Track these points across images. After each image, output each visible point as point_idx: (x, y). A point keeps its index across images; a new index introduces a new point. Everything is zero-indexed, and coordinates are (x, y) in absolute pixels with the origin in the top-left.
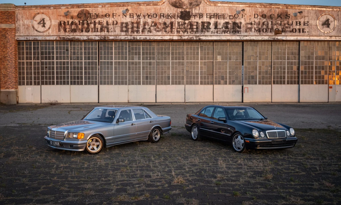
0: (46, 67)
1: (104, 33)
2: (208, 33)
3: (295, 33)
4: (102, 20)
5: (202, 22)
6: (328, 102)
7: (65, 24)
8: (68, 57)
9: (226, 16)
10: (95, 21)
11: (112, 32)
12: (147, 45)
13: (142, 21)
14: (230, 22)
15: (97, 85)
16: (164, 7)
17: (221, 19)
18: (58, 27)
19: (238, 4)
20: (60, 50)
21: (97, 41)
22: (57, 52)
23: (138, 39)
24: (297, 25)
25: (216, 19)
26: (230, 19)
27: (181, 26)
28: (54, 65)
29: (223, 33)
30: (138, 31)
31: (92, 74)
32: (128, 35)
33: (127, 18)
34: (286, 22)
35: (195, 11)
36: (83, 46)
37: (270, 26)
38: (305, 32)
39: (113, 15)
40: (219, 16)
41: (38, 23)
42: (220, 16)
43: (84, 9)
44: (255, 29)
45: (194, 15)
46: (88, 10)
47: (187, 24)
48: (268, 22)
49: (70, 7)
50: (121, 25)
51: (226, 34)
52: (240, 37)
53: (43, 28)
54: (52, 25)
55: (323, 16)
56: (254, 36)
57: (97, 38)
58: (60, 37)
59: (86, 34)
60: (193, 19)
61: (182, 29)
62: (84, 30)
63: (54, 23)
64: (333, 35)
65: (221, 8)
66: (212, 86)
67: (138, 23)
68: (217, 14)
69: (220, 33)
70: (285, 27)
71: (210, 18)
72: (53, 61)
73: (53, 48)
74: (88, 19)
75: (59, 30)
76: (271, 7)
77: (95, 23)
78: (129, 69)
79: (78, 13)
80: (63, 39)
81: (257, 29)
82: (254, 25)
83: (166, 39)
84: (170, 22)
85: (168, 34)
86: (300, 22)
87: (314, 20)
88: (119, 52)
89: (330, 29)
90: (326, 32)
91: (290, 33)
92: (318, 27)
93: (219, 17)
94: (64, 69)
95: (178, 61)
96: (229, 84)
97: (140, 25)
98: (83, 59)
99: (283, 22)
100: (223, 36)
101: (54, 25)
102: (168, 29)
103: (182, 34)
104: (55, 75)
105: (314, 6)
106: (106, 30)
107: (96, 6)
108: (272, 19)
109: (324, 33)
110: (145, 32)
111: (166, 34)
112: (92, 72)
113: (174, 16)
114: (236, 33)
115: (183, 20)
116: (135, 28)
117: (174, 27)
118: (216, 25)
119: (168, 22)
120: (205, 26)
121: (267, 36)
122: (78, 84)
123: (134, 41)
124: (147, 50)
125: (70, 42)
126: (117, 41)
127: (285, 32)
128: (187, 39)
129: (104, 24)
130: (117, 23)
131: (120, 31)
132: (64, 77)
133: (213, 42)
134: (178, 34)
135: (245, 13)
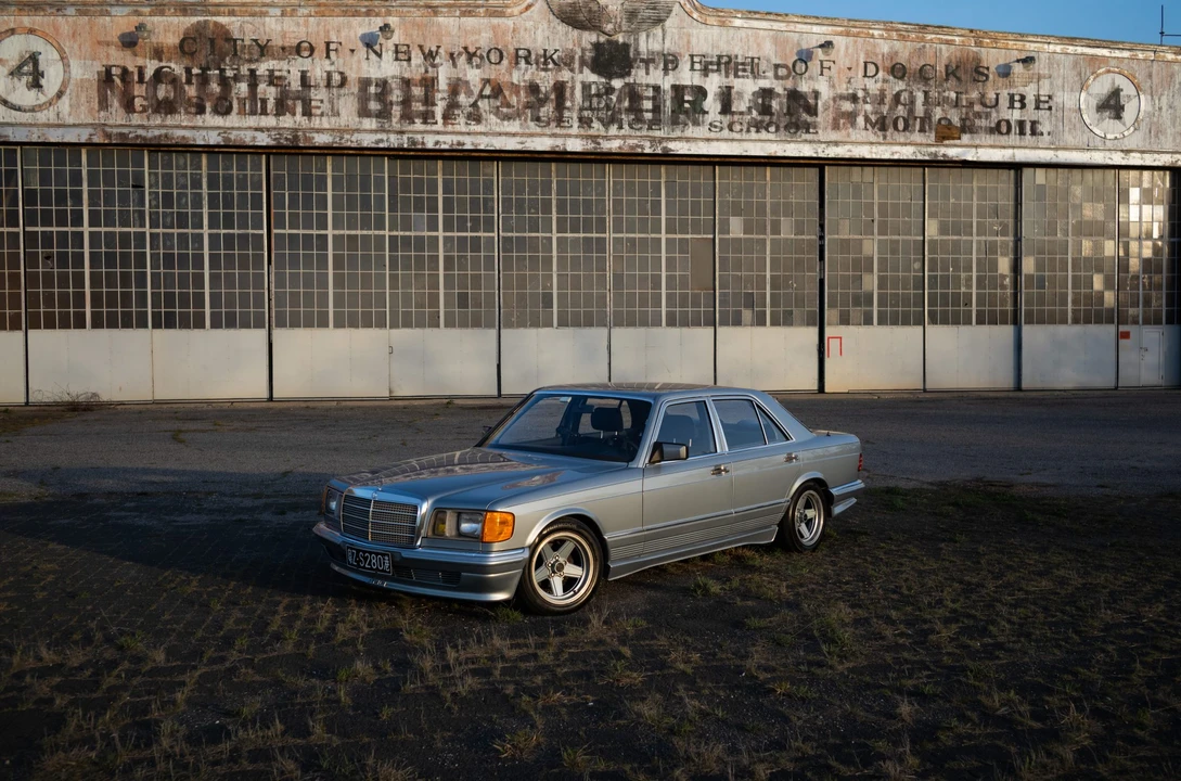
0: (48, 257)
1: (292, 122)
2: (697, 129)
3: (1006, 137)
4: (284, 65)
5: (675, 88)
6: (1116, 388)
7: (128, 80)
8: (141, 214)
9: (763, 66)
10: (253, 72)
11: (322, 115)
12: (463, 173)
13: (444, 75)
14: (776, 90)
15: (264, 327)
16: (529, 24)
17: (743, 77)
18: (99, 90)
19: (808, 21)
20: (105, 185)
21: (262, 154)
22: (93, 196)
23: (430, 145)
24: (1012, 107)
25: (727, 76)
26: (777, 77)
27: (595, 100)
28: (82, 247)
29: (753, 129)
30: (427, 117)
31: (244, 284)
32: (388, 132)
33: (382, 64)
34: (974, 95)
35: (648, 43)
36: (204, 171)
37: (920, 110)
38: (1042, 134)
39: (328, 50)
40: (737, 64)
41: (12, 74)
42: (740, 67)
43: (209, 18)
44: (867, 119)
45: (645, 57)
46: (222, 26)
47: (617, 93)
48: (911, 93)
49: (147, 10)
50: (360, 90)
51: (764, 135)
52: (815, 146)
53: (34, 92)
54: (72, 81)
55: (1099, 79)
56: (865, 146)
57: (263, 140)
58: (108, 130)
59: (219, 121)
60: (642, 72)
61: (598, 109)
62: (208, 106)
63: (80, 72)
64: (1134, 147)
65: (744, 35)
66: (710, 330)
67: (429, 84)
68: (729, 57)
69: (742, 130)
70: (971, 114)
71: (705, 71)
72: (79, 229)
73: (76, 178)
74: (223, 60)
75: (104, 104)
76: (923, 40)
77: (253, 80)
78: (394, 266)
79: (182, 37)
80: (119, 142)
81: (873, 118)
82: (865, 102)
83: (540, 148)
84: (552, 83)
85: (547, 131)
86: (1023, 98)
87: (1072, 90)
88: (351, 200)
89: (1124, 124)
90: (1112, 137)
91: (988, 136)
92: (1085, 117)
93: (736, 71)
94: (125, 262)
95: (582, 235)
96: (772, 324)
97: (438, 91)
98: (206, 222)
99: (964, 96)
100: (751, 140)
101: (82, 80)
102: (547, 110)
103: (598, 130)
104: (88, 290)
105: (1072, 40)
106: (299, 109)
107: (257, 9)
108: (926, 84)
109: (1105, 138)
110: (455, 119)
111: (539, 130)
112: (244, 278)
113: (567, 62)
114: (799, 133)
115: (605, 77)
116: (418, 101)
117: (568, 104)
118: (726, 99)
119: (546, 84)
120: (684, 101)
121: (911, 144)
122: (185, 325)
123: (412, 153)
124: (462, 190)
125: (150, 152)
126: (346, 152)
127: (971, 132)
128: (618, 151)
129: (292, 83)
130: (344, 82)
131: (355, 114)
132: (126, 297)
133: (714, 164)
134: (582, 132)
135: (832, 57)
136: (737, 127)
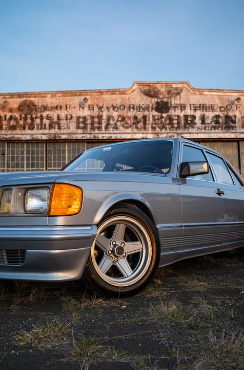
1: (54, 131)
2: (193, 129)
4: (52, 113)
5: (185, 116)
7: (1, 119)
8: (4, 163)
9: (216, 107)
10: (41, 115)
11: (64, 129)
13: (105, 114)
14: (221, 115)
16: (134, 96)
17: (209, 111)
19: (231, 91)
21: (44, 142)
23: (100, 138)
25: (203, 111)
26: (221, 111)
27: (157, 121)
29: (213, 129)
30: (99, 128)
32: (86, 134)
33: (84, 111)
35: (175, 101)
36: (25, 149)
39: (66, 108)
40: (206, 107)
45: (174, 106)
46: (32, 101)
47: (164, 118)
49: (8, 97)
50: (77, 120)
51: (217, 131)
52: (236, 134)
57: (44, 137)
59: (30, 132)
60: (173, 111)
61: (158, 124)
62: (27, 127)
65: (208, 97)
67: (100, 117)
68: (204, 105)
69: (209, 129)
71: (195, 110)
74: (32, 112)
77: (42, 118)
79: (19, 105)
83: (138, 138)
84: (142, 115)
85: (141, 132)
93: (206, 109)
97: (103, 120)
98: (25, 166)
100: (213, 133)
102: (140, 125)
103: (158, 131)
106: (57, 127)
107: (43, 95)
110: (109, 129)
111: (138, 132)
113: (147, 108)
114: (230, 130)
115: (160, 113)
116: (96, 123)
117: (148, 122)
118: (203, 119)
119: (140, 116)
120: (188, 120)
123: (94, 141)
125: (7, 143)
126: (72, 141)
129: (55, 119)
130: (71, 118)
131: (75, 128)
133: (199, 142)
134: (153, 132)
135: (240, 103)
136: (207, 128)
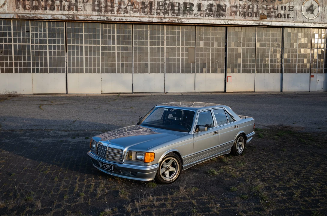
0: (2, 52)
1: (73, 12)
2: (191, 16)
3: (280, 19)
5: (184, 3)
6: (309, 91)
8: (29, 39)
11: (81, 10)
12: (122, 28)
14: (214, 4)
15: (65, 73)
18: (16, 3)
20: (18, 31)
21: (64, 22)
22: (15, 34)
23: (113, 20)
24: (282, 10)
26: (214, 1)
27: (161, 7)
28: (12, 49)
29: (207, 16)
30: (112, 11)
31: (59, 60)
32: (101, 16)
34: (271, 6)
36: (47, 27)
37: (255, 10)
38: (290, 18)
44: (240, 13)
47: (167, 5)
48: (253, 5)
50: (93, 3)
51: (210, 17)
52: (225, 21)
54: (8, 0)
55: (308, 2)
56: (238, 20)
57: (64, 18)
58: (19, 15)
59: (51, 12)
61: (162, 10)
62: (48, 8)
64: (316, 21)
66: (194, 74)
67: (113, 2)
69: (204, 16)
70: (270, 12)
72: (11, 44)
73: (10, 29)
75: (17, 7)
77: (61, 0)
78: (102, 55)
80: (22, 18)
81: (242, 13)
82: (240, 8)
83: (145, 21)
84: (149, 1)
85: (147, 16)
86: (285, 7)
87: (299, 5)
88: (90, 36)
89: (314, 15)
90: (311, 19)
91: (275, 18)
92: (303, 13)
94: (24, 54)
95: (157, 46)
96: (212, 73)
97: (115, 4)
98: (48, 42)
99: (268, 7)
100: (206, 19)
102: (147, 10)
103: (162, 15)
104: (13, 62)
106: (75, 9)
108: (257, 3)
109: (308, 19)
110: (120, 12)
111: (145, 15)
112: (59, 58)
114: (220, 17)
116: (109, 7)
117: (153, 8)
118: (199, 7)
119: (147, 2)
120: (187, 7)
121: (252, 20)
122: (42, 72)
123: (108, 22)
124: (122, 33)
125: (31, 21)
126: (88, 21)
127: (270, 17)
128: (168, 22)
129: (73, 1)
130: (87, 1)
131: (91, 10)
132: (25, 64)
133: (195, 26)
134: (157, 16)
136: (202, 15)
